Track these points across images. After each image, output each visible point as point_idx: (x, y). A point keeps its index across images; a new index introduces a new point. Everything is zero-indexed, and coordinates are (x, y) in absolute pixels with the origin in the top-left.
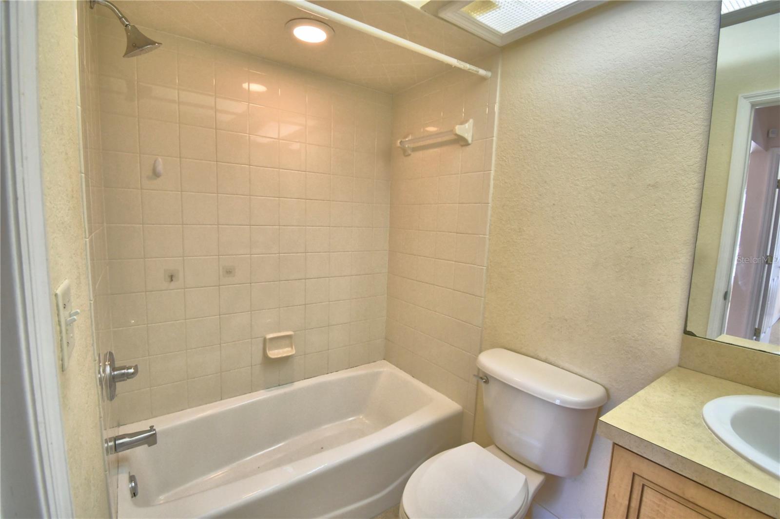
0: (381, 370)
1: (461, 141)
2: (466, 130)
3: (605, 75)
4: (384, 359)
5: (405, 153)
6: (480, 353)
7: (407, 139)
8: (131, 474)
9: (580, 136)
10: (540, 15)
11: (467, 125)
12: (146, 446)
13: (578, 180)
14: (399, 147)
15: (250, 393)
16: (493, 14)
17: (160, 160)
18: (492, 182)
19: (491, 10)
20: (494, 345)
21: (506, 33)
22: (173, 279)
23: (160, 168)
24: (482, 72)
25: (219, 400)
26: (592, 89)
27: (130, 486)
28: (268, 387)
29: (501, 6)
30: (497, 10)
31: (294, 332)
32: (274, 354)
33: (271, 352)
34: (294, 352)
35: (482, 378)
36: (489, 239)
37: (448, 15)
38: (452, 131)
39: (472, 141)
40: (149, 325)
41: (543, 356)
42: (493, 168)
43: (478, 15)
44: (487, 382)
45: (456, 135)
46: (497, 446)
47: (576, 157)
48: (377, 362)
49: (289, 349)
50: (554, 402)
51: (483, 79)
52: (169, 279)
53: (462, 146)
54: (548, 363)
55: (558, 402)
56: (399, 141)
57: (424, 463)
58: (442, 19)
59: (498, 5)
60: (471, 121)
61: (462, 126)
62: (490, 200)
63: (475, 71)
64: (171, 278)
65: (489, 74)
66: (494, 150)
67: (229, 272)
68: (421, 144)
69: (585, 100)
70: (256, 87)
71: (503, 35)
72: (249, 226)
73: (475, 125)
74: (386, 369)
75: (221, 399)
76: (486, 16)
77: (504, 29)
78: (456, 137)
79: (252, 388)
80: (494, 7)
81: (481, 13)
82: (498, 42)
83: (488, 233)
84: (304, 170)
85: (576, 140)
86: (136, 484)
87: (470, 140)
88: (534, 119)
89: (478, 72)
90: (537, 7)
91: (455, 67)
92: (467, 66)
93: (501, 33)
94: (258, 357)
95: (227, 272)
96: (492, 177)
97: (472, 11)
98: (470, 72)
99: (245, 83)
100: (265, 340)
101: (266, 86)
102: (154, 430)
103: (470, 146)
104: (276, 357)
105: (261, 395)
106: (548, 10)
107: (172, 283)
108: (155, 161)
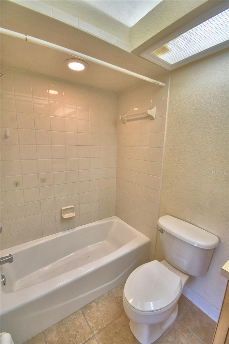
0: (114, 220)
1: (150, 117)
2: (152, 112)
3: (223, 86)
4: (115, 215)
5: (124, 123)
6: (159, 218)
7: (124, 116)
8: (3, 275)
9: (209, 116)
10: (191, 55)
11: (153, 110)
12: (8, 263)
13: (208, 138)
14: (121, 120)
15: (55, 233)
16: (167, 55)
17: (8, 130)
18: (165, 138)
19: (166, 52)
20: (165, 214)
21: (173, 64)
22: (18, 185)
23: (8, 134)
24: (161, 84)
25: (42, 237)
26: (216, 93)
27: (2, 281)
28: (63, 231)
29: (171, 51)
30: (170, 52)
31: (74, 206)
32: (66, 216)
33: (64, 215)
34: (74, 215)
35: (160, 230)
36: (164, 165)
37: (145, 55)
38: (146, 113)
39: (156, 117)
40: (8, 207)
41: (189, 220)
42: (166, 131)
43: (159, 55)
44: (162, 232)
45: (148, 114)
46: (167, 261)
47: (207, 127)
48: (112, 217)
49: (73, 213)
50: (193, 245)
51: (161, 87)
52: (16, 185)
53: (151, 120)
54: (191, 224)
55: (196, 245)
56: (121, 117)
57: (134, 271)
58: (142, 58)
59: (170, 50)
60: (155, 107)
61: (151, 110)
62: (164, 146)
63: (158, 83)
64: (17, 185)
65: (164, 84)
66: (166, 122)
67: (43, 181)
68: (131, 118)
69: (212, 98)
70: (53, 92)
71: (172, 65)
72: (52, 159)
73: (157, 110)
74: (116, 220)
75: (43, 237)
76: (164, 56)
77: (172, 62)
78: (148, 115)
79: (56, 231)
80: (168, 51)
81: (161, 54)
82: (169, 68)
83: (163, 162)
84: (77, 132)
85: (208, 119)
86: (5, 280)
87: (154, 118)
88: (186, 107)
89: (159, 84)
90: (190, 51)
91: (148, 81)
92: (154, 81)
93: (171, 64)
94: (58, 218)
95: (42, 181)
96: (165, 135)
97: (157, 53)
98: (155, 84)
99: (47, 90)
100: (61, 210)
101: (57, 91)
102: (12, 256)
103: (154, 120)
104: (66, 218)
105: (61, 234)
106: (195, 52)
107: (18, 187)
108: (5, 131)
